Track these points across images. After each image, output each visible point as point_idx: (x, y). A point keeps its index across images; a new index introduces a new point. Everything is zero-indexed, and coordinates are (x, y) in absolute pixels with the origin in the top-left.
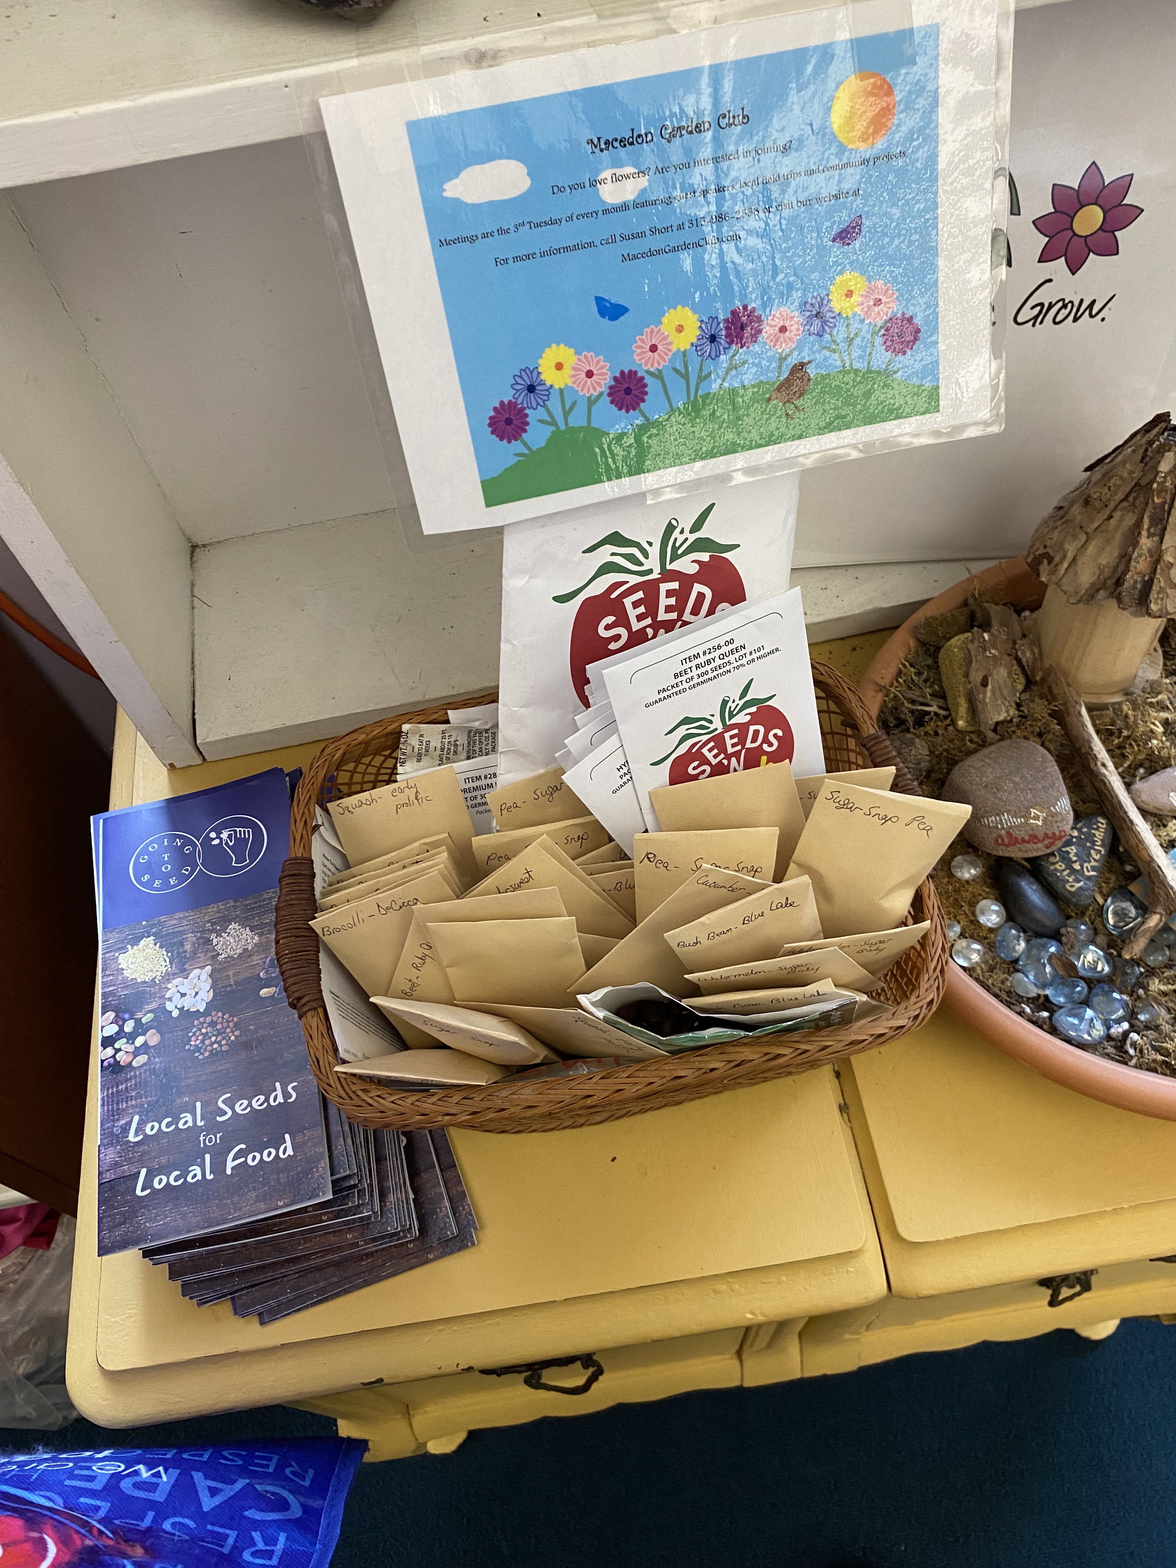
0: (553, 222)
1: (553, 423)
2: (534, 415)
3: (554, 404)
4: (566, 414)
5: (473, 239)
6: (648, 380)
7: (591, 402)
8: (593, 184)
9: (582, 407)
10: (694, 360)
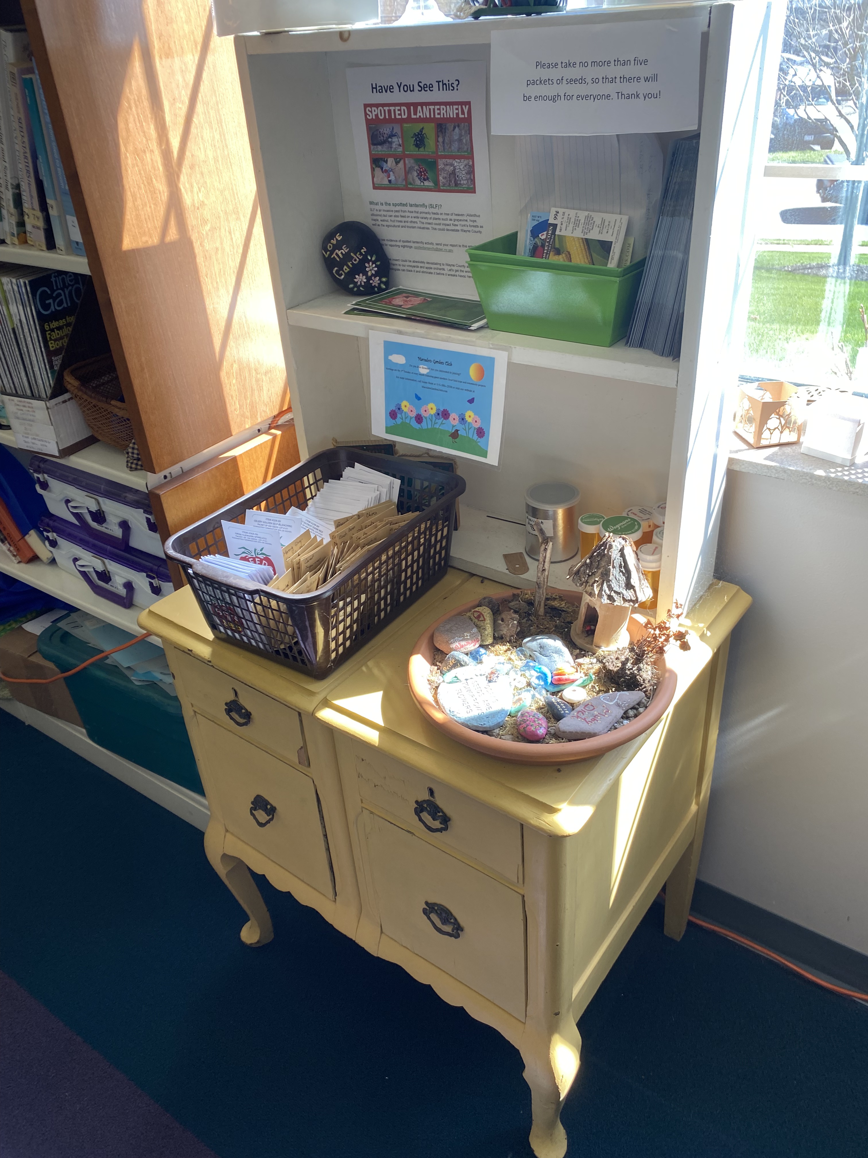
0: (408, 372)
1: (402, 419)
2: (399, 416)
3: (403, 414)
4: (406, 418)
5: (392, 370)
6: (423, 418)
7: (411, 418)
8: (418, 367)
9: (409, 418)
10: (434, 418)
